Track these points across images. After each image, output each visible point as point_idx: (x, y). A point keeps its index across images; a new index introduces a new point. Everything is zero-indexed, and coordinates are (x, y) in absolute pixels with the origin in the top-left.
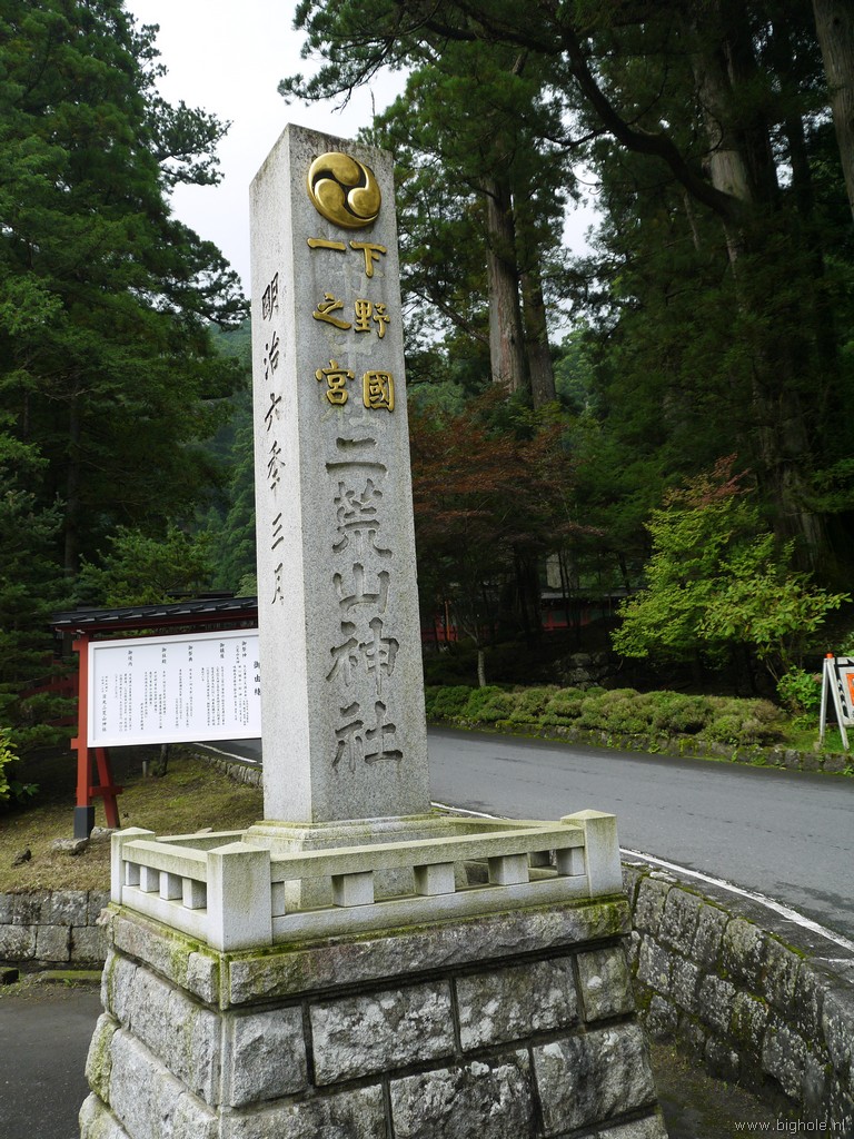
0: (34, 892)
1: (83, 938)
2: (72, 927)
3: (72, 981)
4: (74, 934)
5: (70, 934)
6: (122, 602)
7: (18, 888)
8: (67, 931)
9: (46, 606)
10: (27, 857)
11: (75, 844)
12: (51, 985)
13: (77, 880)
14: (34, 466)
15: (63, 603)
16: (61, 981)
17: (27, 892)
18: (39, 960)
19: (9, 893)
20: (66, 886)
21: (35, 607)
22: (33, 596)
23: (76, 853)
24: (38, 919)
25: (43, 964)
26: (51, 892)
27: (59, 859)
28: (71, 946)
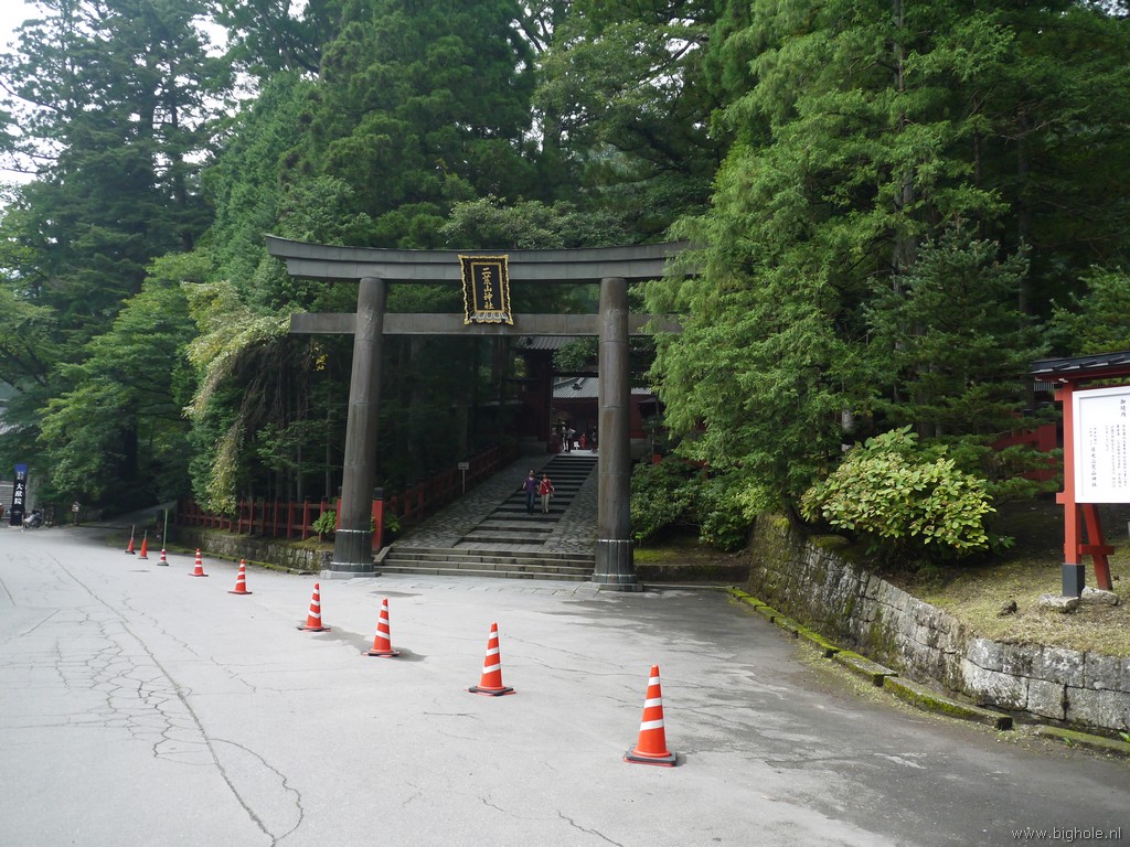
0: (1025, 645)
1: (1079, 700)
2: (1066, 686)
3: (1073, 742)
4: (1069, 693)
5: (1065, 693)
6: (1101, 348)
7: (1007, 638)
8: (1061, 689)
9: (1016, 357)
10: (1013, 609)
11: (1065, 601)
12: (1050, 741)
13: (1072, 639)
14: (994, 212)
15: (1034, 352)
16: (1060, 739)
17: (1017, 643)
18: (1030, 712)
19: (998, 642)
20: (1059, 643)
21: (1004, 358)
22: (1001, 347)
23: (1067, 611)
24: (1030, 671)
25: (1036, 717)
26: (1042, 647)
27: (1047, 614)
28: (1066, 705)
